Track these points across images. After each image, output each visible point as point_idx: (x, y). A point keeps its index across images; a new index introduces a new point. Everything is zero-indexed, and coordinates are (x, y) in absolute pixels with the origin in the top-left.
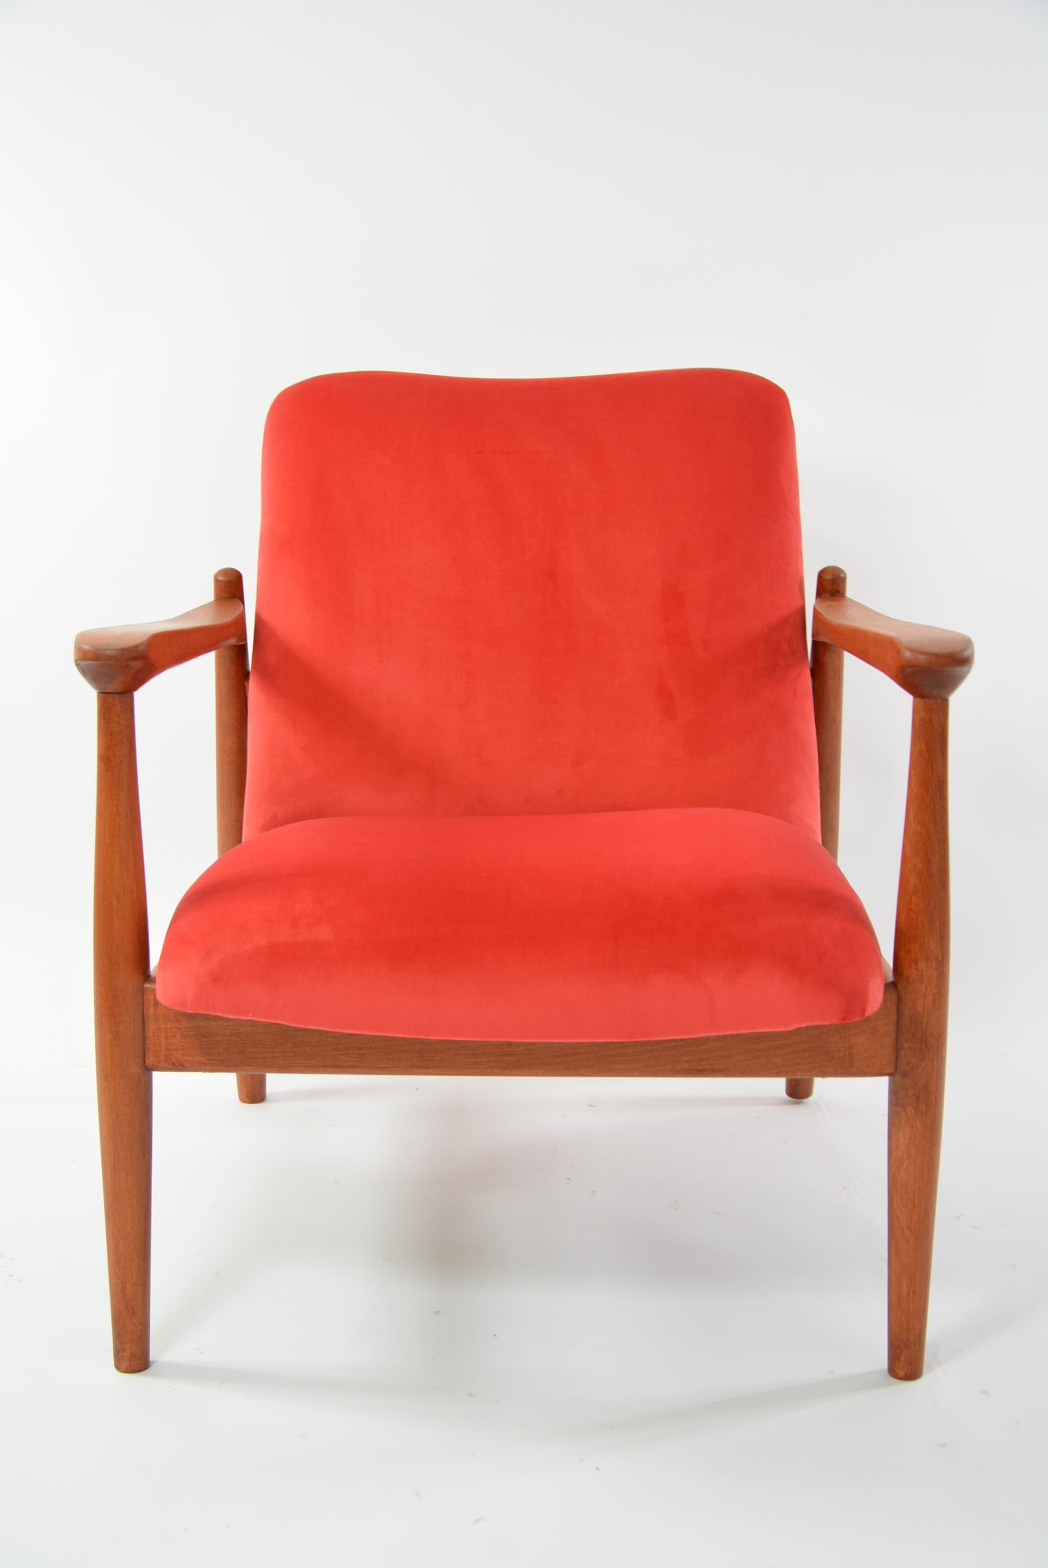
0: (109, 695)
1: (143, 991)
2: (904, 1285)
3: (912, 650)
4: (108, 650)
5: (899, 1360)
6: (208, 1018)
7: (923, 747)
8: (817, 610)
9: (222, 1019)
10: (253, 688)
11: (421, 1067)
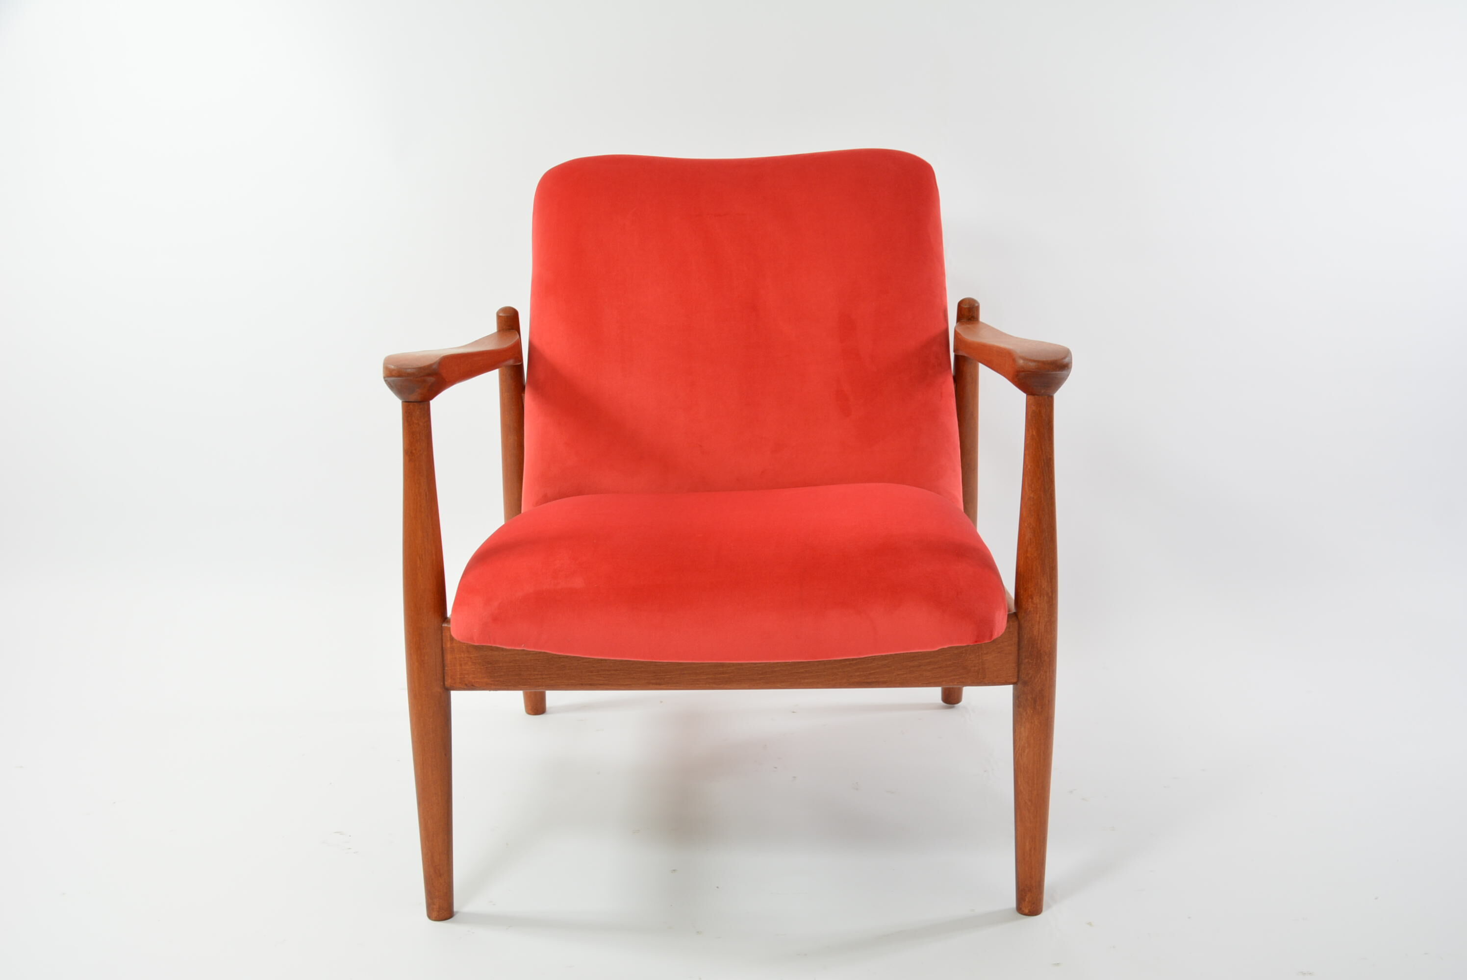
0: (410, 403)
1: (441, 629)
2: (1027, 844)
3: (1025, 359)
4: (409, 368)
5: (1025, 900)
6: (492, 649)
7: (1034, 433)
8: (958, 333)
9: (502, 649)
10: (528, 398)
11: (656, 684)
